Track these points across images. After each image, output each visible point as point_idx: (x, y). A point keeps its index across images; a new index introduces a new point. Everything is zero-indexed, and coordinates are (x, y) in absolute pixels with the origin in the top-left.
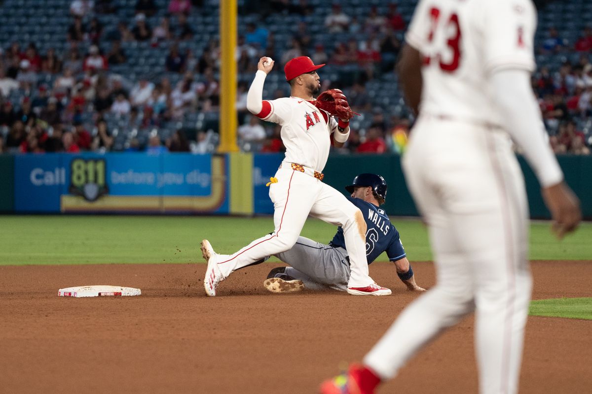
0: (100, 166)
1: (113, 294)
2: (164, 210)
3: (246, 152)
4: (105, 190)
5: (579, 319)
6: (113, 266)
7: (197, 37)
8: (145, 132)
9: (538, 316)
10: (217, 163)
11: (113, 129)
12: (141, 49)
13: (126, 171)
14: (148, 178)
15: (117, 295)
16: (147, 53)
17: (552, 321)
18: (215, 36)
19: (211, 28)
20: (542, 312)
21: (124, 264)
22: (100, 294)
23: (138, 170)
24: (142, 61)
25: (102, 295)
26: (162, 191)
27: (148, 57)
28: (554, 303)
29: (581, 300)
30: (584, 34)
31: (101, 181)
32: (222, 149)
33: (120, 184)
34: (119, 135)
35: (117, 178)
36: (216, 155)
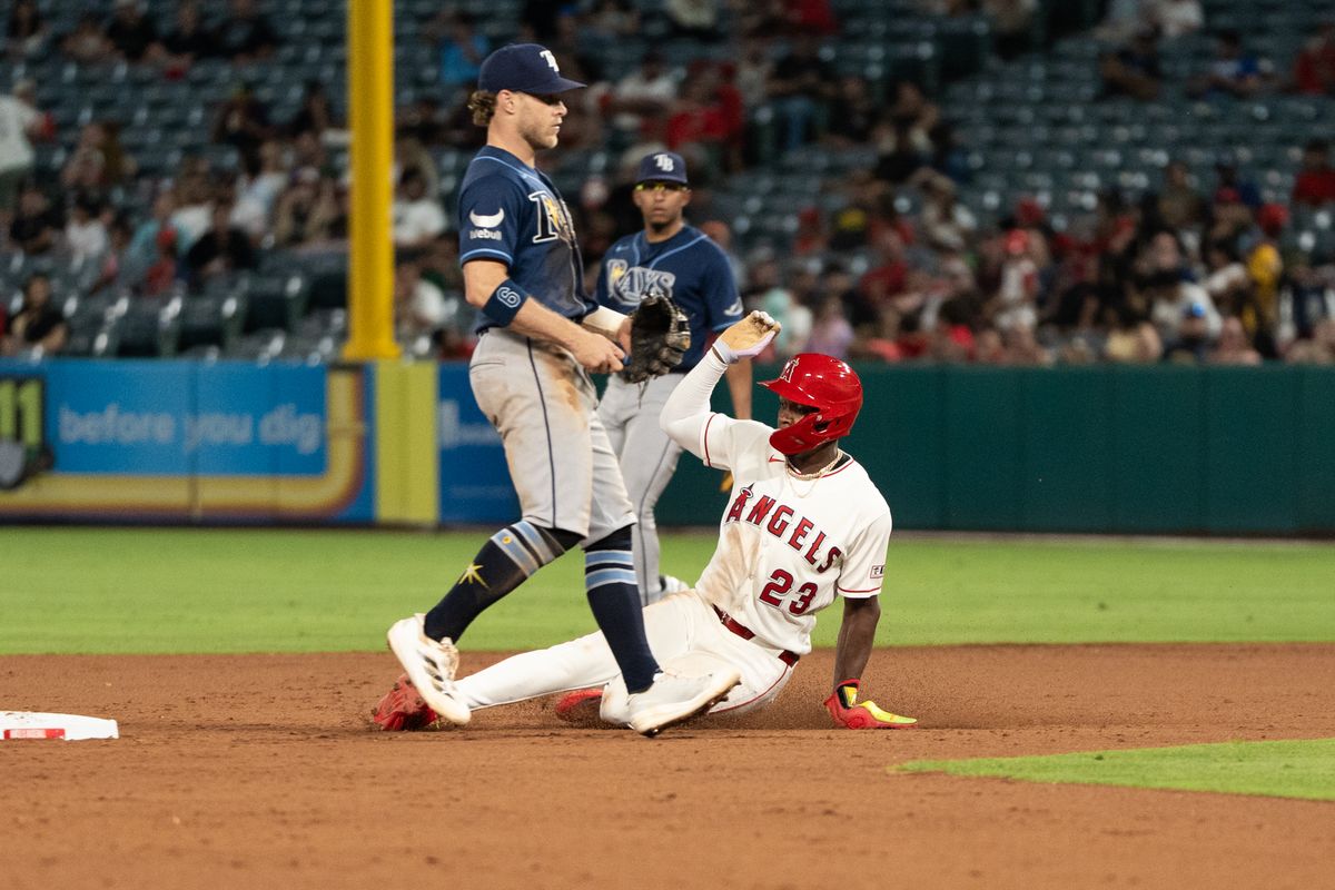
0: (30, 395)
1: (42, 735)
2: (198, 513)
3: (419, 358)
4: (43, 459)
5: (1268, 797)
6: (49, 657)
7: (288, 52)
8: (148, 305)
9: (1162, 790)
10: (341, 389)
11: (64, 298)
12: (138, 85)
13: (101, 410)
14: (160, 428)
15: (54, 735)
16: (153, 94)
17: (1197, 802)
18: (336, 52)
19: (324, 28)
20: (1175, 779)
21: (81, 655)
22: (7, 733)
23: (129, 406)
24: (142, 115)
25: (13, 735)
26: (194, 464)
27: (156, 106)
28: (1206, 756)
29: (1279, 747)
30: (1315, 44)
31: (32, 434)
32: (351, 352)
33: (81, 445)
34: (79, 311)
35: (76, 428)
36: (337, 366)
